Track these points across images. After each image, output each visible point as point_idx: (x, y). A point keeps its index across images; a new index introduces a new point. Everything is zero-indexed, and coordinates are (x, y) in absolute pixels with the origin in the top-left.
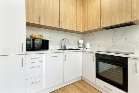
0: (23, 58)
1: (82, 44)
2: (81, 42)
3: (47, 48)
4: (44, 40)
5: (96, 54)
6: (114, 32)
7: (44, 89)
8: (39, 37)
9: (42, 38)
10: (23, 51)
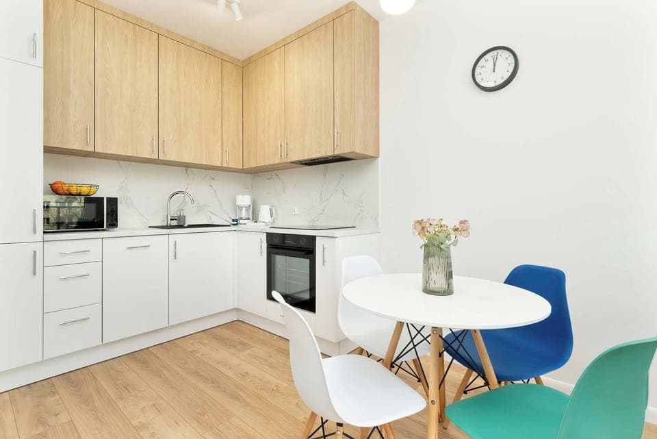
0: (35, 252)
1: (248, 208)
2: (244, 200)
3: (113, 223)
4: (103, 198)
5: (269, 235)
6: (325, 175)
7: (101, 343)
8: (85, 190)
9: (93, 190)
10: (35, 232)
